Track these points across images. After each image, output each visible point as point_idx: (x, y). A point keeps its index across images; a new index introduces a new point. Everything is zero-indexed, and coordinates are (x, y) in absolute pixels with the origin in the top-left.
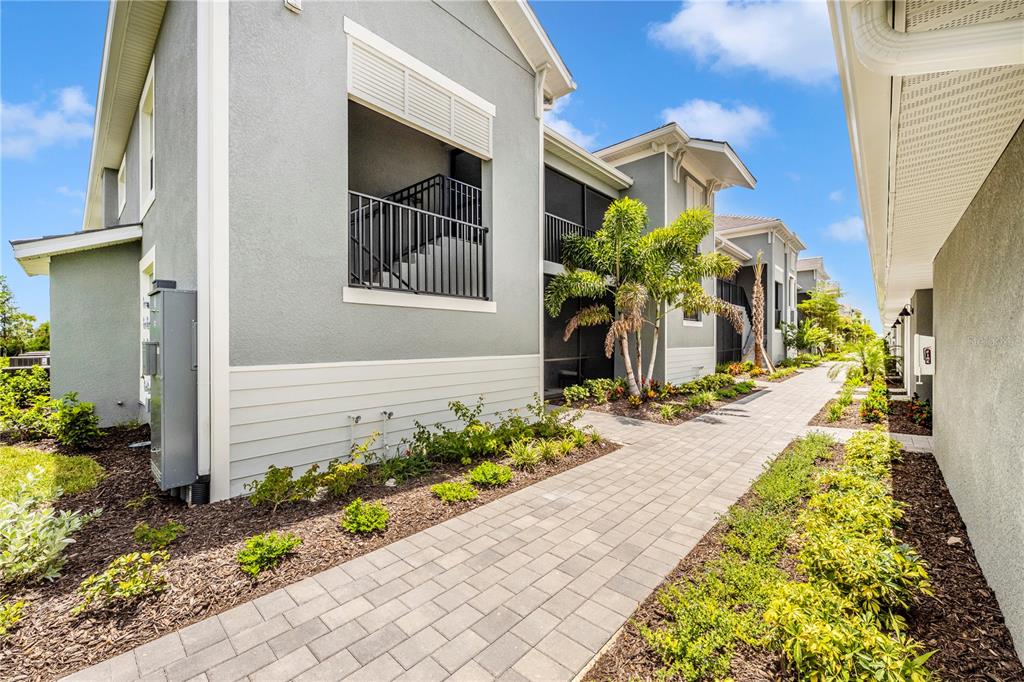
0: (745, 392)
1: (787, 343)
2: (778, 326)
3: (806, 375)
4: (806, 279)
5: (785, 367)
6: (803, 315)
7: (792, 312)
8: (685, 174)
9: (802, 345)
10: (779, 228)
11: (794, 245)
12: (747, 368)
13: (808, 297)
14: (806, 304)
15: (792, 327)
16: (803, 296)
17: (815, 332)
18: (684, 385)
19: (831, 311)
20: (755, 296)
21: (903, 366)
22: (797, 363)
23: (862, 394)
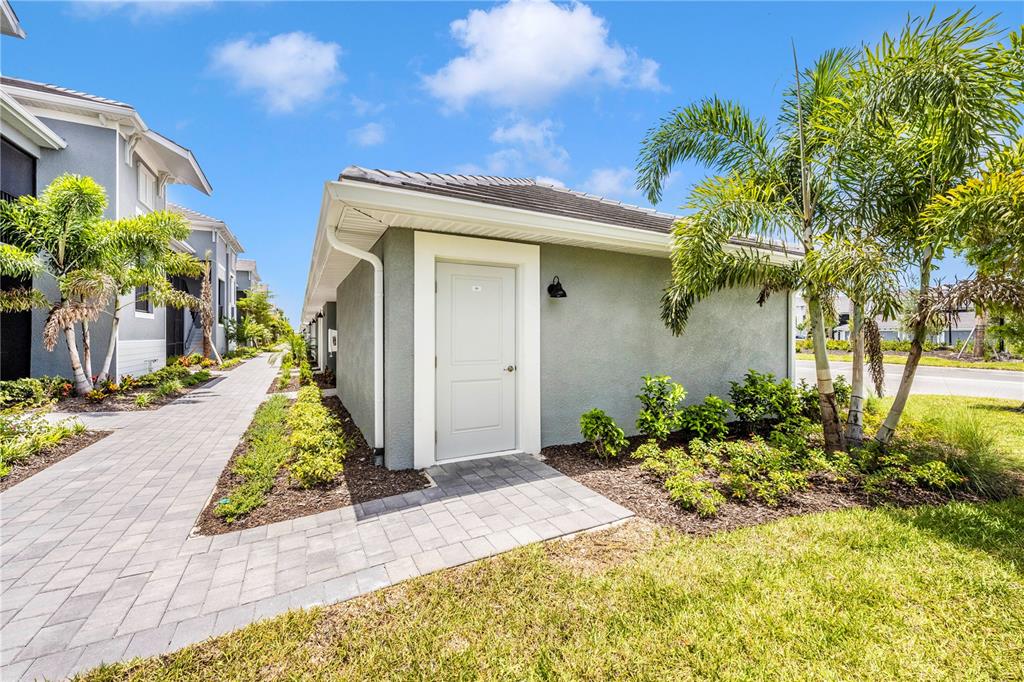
0: (202, 380)
1: (228, 337)
2: (220, 322)
3: (249, 364)
4: (243, 278)
5: (230, 358)
6: (241, 311)
7: (233, 308)
8: (137, 159)
9: (242, 339)
10: (222, 230)
11: (233, 247)
12: (196, 360)
13: (245, 296)
14: (243, 302)
15: (232, 322)
16: (241, 294)
17: (252, 327)
18: (142, 378)
19: (264, 309)
20: (203, 291)
21: (317, 351)
22: (239, 354)
23: (296, 373)
